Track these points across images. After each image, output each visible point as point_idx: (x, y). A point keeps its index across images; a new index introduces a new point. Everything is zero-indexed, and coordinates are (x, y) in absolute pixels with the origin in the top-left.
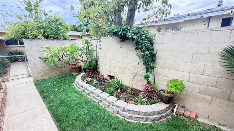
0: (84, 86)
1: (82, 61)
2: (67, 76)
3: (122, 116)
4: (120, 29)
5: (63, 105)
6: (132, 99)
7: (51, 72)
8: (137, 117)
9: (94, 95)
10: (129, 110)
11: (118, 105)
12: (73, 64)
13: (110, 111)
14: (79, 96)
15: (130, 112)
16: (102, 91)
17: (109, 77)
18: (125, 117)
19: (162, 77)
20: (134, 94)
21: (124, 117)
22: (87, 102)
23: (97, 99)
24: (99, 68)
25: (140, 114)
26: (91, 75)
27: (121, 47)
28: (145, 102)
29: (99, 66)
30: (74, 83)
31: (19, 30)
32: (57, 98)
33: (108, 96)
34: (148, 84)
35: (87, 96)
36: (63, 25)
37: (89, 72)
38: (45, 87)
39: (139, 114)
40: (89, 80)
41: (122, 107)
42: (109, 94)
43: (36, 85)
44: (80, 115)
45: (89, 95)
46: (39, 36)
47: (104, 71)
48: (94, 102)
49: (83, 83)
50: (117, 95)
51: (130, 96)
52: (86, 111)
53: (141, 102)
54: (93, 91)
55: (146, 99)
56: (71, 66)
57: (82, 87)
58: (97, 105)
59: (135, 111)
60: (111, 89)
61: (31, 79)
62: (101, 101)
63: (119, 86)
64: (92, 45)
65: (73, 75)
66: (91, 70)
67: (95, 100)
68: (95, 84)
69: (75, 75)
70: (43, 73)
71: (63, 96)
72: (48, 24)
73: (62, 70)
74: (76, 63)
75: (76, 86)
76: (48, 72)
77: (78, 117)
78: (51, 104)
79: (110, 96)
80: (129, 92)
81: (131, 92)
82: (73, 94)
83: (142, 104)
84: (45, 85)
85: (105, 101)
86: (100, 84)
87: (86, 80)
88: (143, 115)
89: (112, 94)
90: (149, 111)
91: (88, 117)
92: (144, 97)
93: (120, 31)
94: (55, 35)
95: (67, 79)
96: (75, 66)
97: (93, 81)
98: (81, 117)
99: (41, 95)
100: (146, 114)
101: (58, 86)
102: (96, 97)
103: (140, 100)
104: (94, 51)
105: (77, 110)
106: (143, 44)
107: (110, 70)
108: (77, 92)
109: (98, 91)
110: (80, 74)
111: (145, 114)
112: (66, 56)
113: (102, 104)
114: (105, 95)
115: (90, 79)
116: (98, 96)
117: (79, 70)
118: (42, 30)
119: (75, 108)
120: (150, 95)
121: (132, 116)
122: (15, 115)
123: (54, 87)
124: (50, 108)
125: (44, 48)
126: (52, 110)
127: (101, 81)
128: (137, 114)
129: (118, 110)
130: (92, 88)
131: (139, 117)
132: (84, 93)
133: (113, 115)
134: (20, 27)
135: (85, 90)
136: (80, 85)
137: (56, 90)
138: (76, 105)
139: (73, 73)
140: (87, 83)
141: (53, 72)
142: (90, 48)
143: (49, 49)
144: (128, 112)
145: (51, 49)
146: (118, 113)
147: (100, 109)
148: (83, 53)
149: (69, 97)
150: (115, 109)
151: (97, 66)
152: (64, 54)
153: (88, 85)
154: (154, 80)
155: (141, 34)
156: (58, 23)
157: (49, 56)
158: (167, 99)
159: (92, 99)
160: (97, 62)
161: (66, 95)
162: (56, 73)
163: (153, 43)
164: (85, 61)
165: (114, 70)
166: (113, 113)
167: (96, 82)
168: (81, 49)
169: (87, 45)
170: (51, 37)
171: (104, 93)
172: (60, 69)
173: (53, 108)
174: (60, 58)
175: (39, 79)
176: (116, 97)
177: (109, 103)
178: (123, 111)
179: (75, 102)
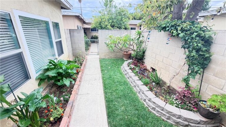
0: (127, 70)
1: (133, 50)
2: (119, 59)
3: (147, 104)
4: (169, 25)
5: (110, 79)
6: (164, 96)
7: (110, 54)
8: (159, 112)
9: (132, 80)
10: (154, 103)
11: (146, 94)
12: (125, 51)
13: (139, 96)
14: (122, 77)
15: (154, 104)
16: (139, 79)
17: (152, 69)
18: (149, 107)
19: (212, 87)
20: (169, 93)
21: (148, 105)
22: (125, 83)
23: (133, 84)
24: (145, 59)
25: (164, 110)
26: (136, 63)
27: (167, 43)
28: (175, 104)
29: (145, 57)
30: (121, 66)
31: (98, 21)
32: (108, 73)
33: (142, 85)
34: (186, 87)
35: (127, 79)
36: (126, 15)
37: (135, 60)
38: (104, 64)
39: (162, 110)
40: (132, 67)
41: (149, 97)
42: (144, 83)
43: (100, 61)
44: (118, 90)
45: (129, 79)
46: (108, 25)
47: (148, 63)
48: (131, 85)
49: (127, 68)
50: (150, 87)
51: (163, 93)
52: (122, 89)
53: (171, 102)
54: (132, 77)
55: (178, 102)
56: (124, 52)
57: (126, 71)
58: (132, 88)
59: (159, 106)
60: (148, 80)
61: (98, 56)
62: (135, 86)
63: (156, 80)
64: (143, 37)
65: (123, 59)
66: (137, 59)
67: (131, 84)
68: (136, 72)
69: (125, 60)
70: (105, 54)
71: (112, 73)
72: (116, 15)
73: (117, 54)
74: (128, 51)
75: (123, 69)
76: (108, 54)
77: (116, 90)
78: (104, 76)
79: (144, 85)
80: (164, 89)
81: (166, 89)
82: (119, 74)
83: (172, 104)
84: (104, 63)
85: (138, 87)
86: (140, 73)
87: (130, 67)
88: (166, 113)
89: (146, 84)
90: (174, 112)
91: (122, 93)
92: (177, 99)
93: (168, 27)
94: (118, 25)
95: (118, 62)
96: (127, 53)
97: (135, 69)
98: (118, 91)
99: (101, 68)
100: (170, 114)
101: (111, 65)
102: (133, 82)
103: (171, 100)
104: (144, 42)
105: (117, 86)
106: (192, 44)
107: (154, 63)
108: (121, 74)
109: (136, 78)
110: (128, 61)
111: (169, 112)
112: (121, 44)
113: (135, 89)
114: (140, 83)
115: (134, 66)
116: (134, 82)
117: (129, 57)
118: (111, 21)
119: (116, 83)
120: (185, 100)
121: (155, 108)
122: (88, 75)
123: (109, 66)
124: (103, 78)
125: (108, 37)
126: (103, 79)
127: (141, 71)
128: (160, 109)
129: (145, 98)
130: (132, 74)
131: (162, 113)
132: (126, 76)
133: (140, 100)
134: (99, 19)
135: (127, 74)
136: (124, 69)
137: (109, 68)
138: (118, 82)
139: (124, 58)
140: (131, 69)
141: (111, 54)
142: (141, 39)
143: (111, 38)
144: (153, 104)
145: (112, 38)
146: (145, 100)
147: (132, 92)
148: (134, 43)
149: (115, 75)
150: (143, 96)
151: (143, 57)
152: (119, 42)
153: (130, 71)
154: (199, 87)
155: (192, 32)
156: (123, 13)
157: (110, 43)
158: (205, 112)
159: (130, 82)
160: (144, 52)
161: (114, 73)
162: (113, 55)
163: (212, 43)
164: (134, 51)
165: (158, 64)
166: (141, 99)
167: (137, 70)
168: (133, 40)
169: (139, 36)
170: (116, 26)
171: (140, 81)
172: (116, 53)
173: (104, 78)
174: (117, 45)
175: (102, 57)
176: (149, 88)
177: (140, 90)
178: (149, 101)
179: (117, 80)
